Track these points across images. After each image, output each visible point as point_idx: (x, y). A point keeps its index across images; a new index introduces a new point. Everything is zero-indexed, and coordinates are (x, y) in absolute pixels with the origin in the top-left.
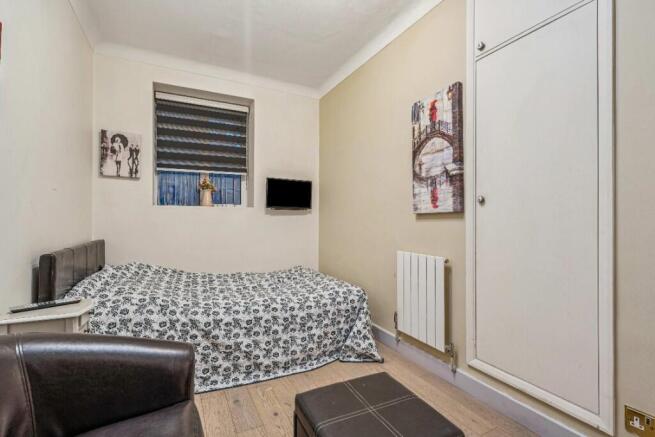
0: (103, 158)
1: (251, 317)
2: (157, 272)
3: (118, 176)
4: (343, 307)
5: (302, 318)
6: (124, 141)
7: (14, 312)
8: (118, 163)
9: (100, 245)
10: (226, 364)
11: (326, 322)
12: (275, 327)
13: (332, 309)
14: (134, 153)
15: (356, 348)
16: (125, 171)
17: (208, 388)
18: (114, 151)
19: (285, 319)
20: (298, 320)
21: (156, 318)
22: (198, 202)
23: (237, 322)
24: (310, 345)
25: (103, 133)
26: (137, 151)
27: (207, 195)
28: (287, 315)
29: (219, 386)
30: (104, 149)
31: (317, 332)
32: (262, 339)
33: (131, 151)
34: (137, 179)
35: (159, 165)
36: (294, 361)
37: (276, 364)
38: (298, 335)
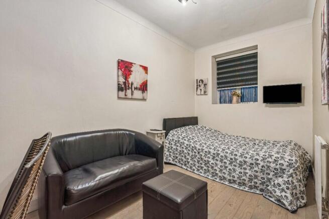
0: (197, 89)
1: (215, 152)
2: (207, 130)
3: (201, 95)
4: (273, 165)
5: (240, 162)
6: (202, 81)
7: (151, 130)
8: (201, 90)
9: (196, 118)
10: (205, 168)
11: (256, 169)
12: (225, 161)
13: (262, 164)
14: (205, 85)
15: (273, 193)
16: (203, 93)
17: (198, 173)
18: (200, 86)
19: (231, 159)
20: (238, 162)
21: (186, 142)
22: (231, 102)
23: (210, 152)
24: (244, 178)
25: (197, 80)
26: (206, 84)
27: (235, 98)
28: (233, 157)
29: (202, 175)
30: (197, 85)
31: (249, 172)
32: (219, 163)
33: (204, 84)
34: (206, 95)
35: (218, 88)
36: (235, 181)
37: (225, 178)
38: (238, 170)
